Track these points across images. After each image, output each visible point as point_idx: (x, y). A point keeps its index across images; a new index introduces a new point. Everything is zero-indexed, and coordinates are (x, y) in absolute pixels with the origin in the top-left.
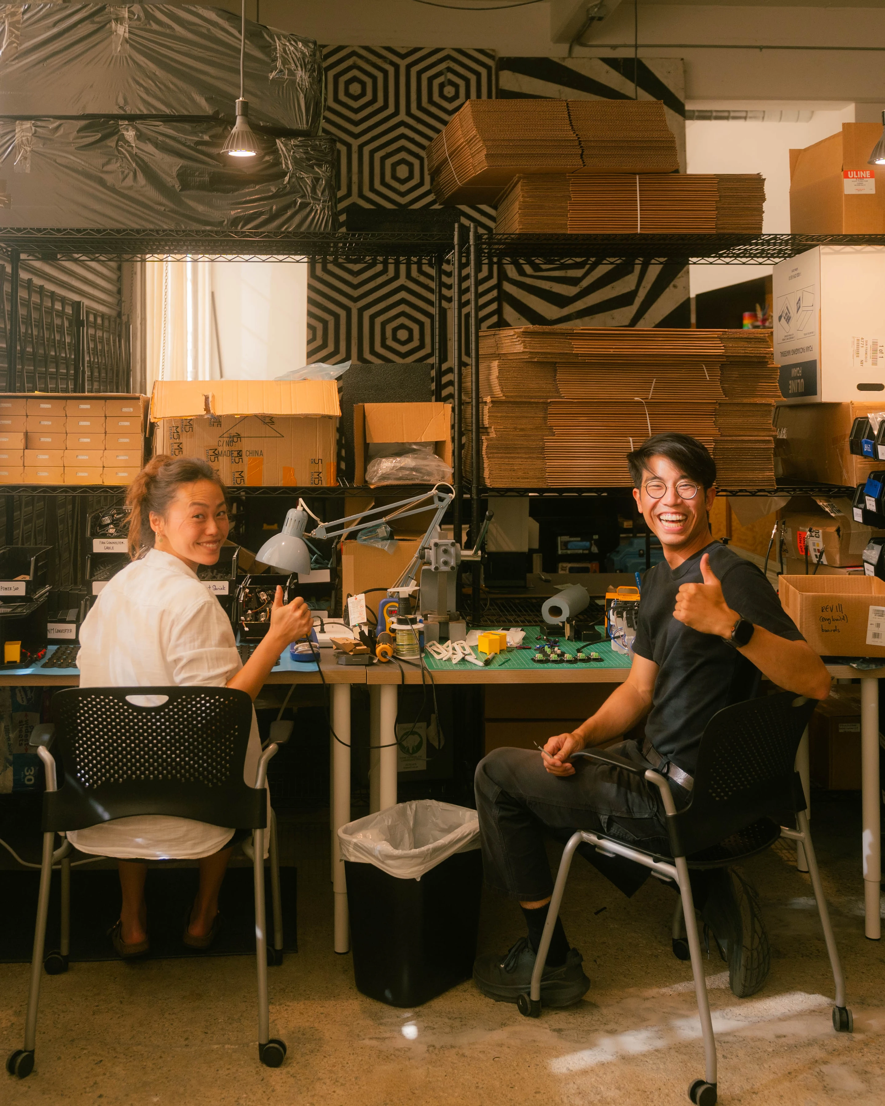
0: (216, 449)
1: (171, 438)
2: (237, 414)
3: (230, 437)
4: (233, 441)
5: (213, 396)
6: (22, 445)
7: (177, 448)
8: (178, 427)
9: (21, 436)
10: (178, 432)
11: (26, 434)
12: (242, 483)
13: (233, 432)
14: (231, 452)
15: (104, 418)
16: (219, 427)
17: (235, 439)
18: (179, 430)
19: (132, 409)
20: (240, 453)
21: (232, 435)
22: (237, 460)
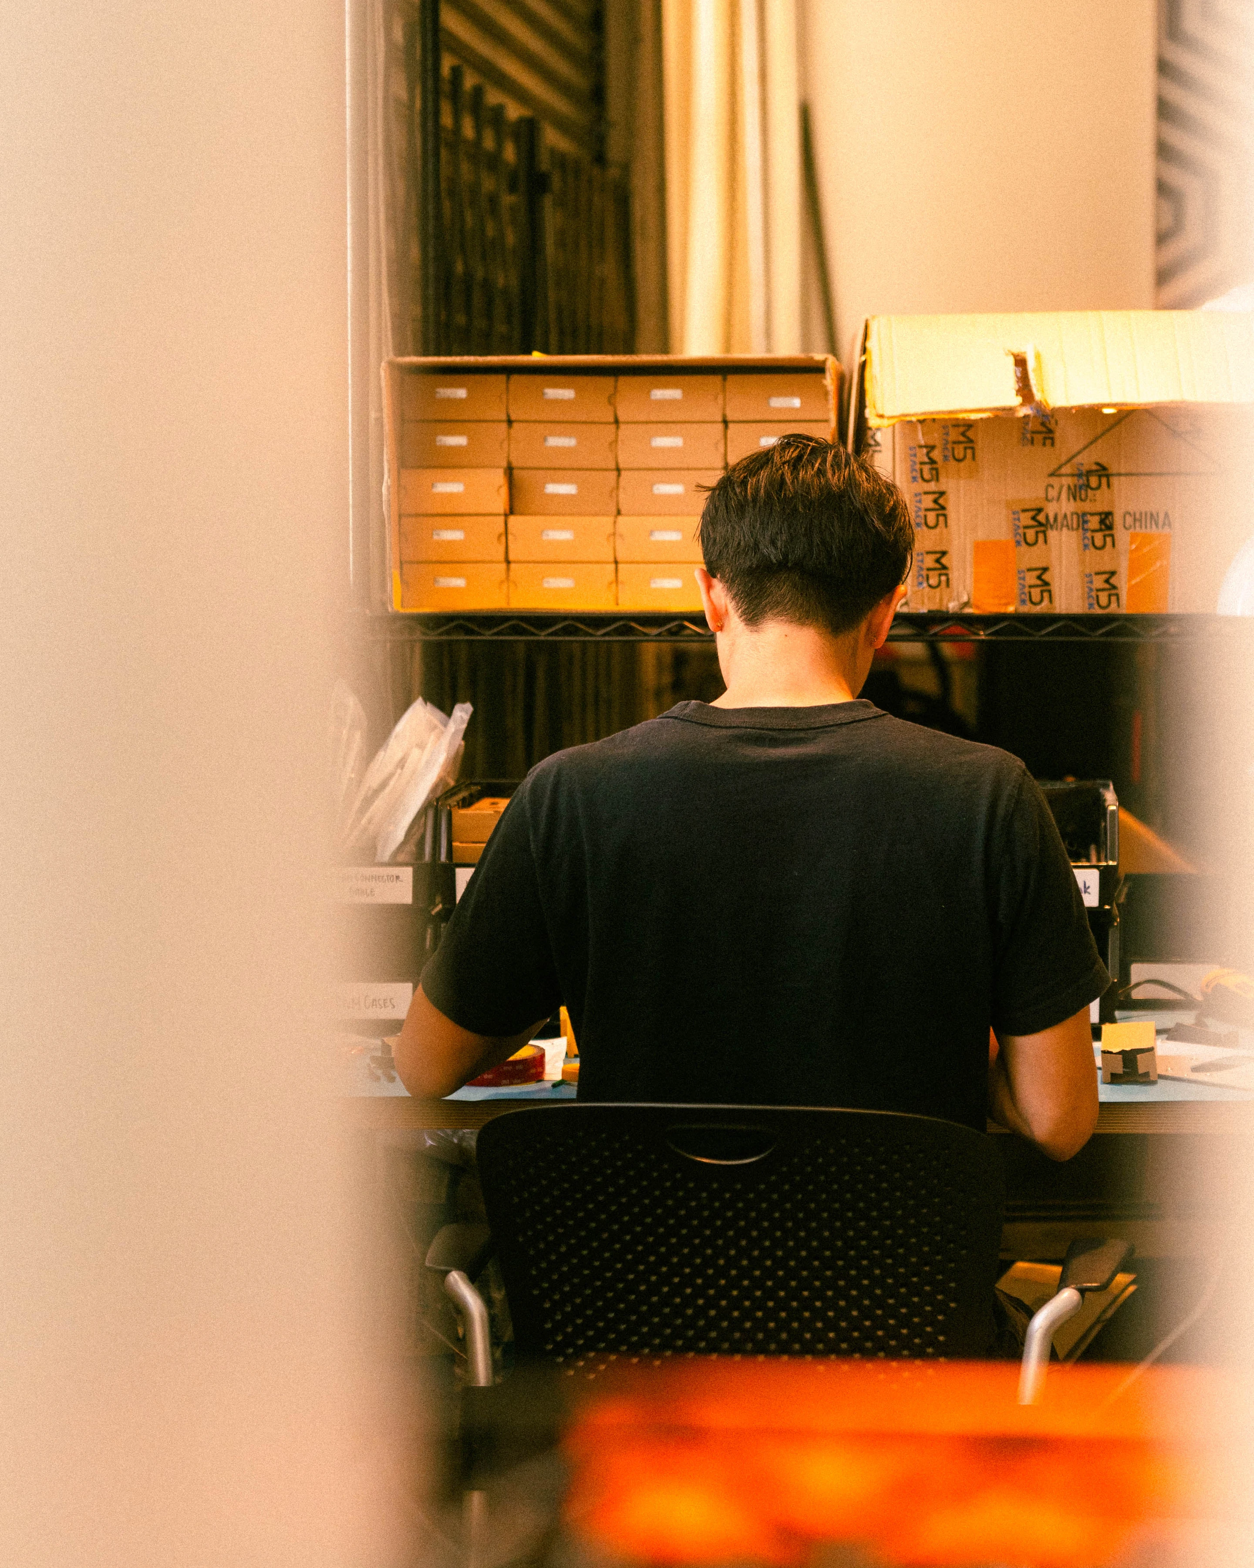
0: (1040, 510)
1: (914, 479)
2: (1108, 405)
3: (1080, 475)
4: (1088, 486)
5: (1038, 356)
6: (500, 503)
7: (932, 505)
8: (931, 448)
9: (498, 478)
10: (932, 462)
11: (510, 471)
12: (1114, 605)
13: (1087, 460)
14: (1082, 518)
15: (720, 426)
16: (1048, 447)
17: (1094, 481)
18: (936, 455)
19: (796, 402)
20: (1106, 521)
21: (1084, 469)
22: (1099, 538)
